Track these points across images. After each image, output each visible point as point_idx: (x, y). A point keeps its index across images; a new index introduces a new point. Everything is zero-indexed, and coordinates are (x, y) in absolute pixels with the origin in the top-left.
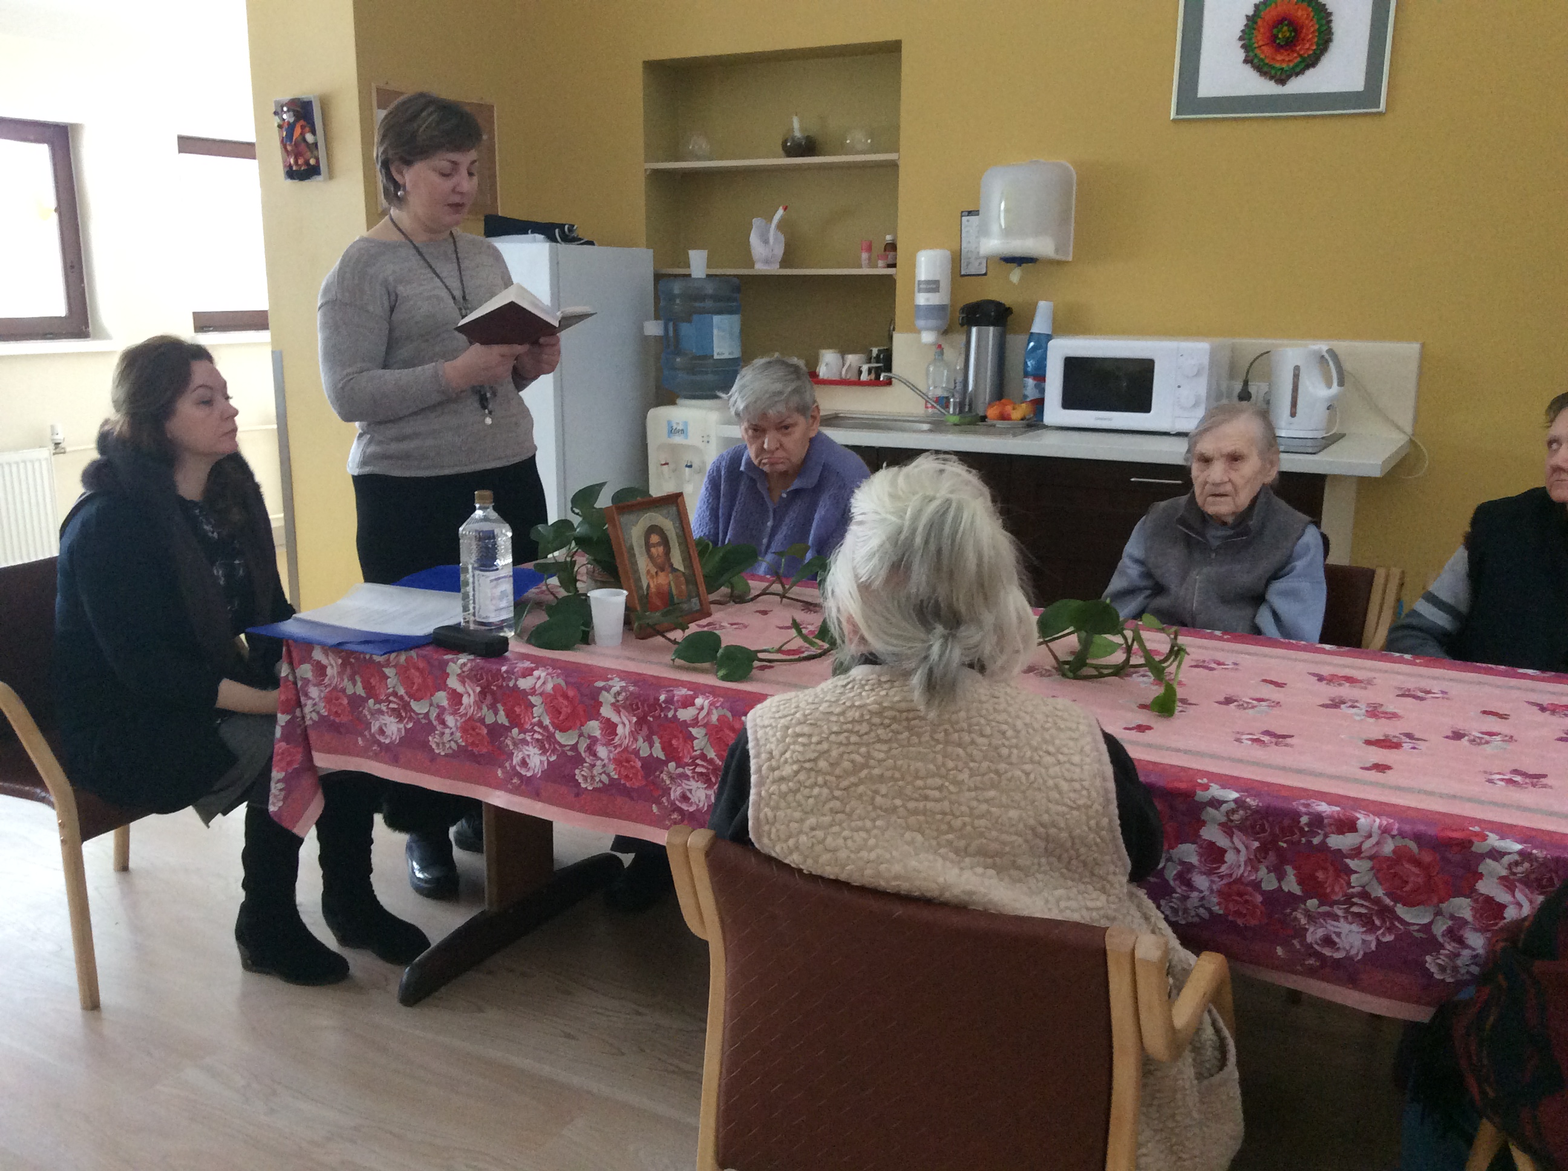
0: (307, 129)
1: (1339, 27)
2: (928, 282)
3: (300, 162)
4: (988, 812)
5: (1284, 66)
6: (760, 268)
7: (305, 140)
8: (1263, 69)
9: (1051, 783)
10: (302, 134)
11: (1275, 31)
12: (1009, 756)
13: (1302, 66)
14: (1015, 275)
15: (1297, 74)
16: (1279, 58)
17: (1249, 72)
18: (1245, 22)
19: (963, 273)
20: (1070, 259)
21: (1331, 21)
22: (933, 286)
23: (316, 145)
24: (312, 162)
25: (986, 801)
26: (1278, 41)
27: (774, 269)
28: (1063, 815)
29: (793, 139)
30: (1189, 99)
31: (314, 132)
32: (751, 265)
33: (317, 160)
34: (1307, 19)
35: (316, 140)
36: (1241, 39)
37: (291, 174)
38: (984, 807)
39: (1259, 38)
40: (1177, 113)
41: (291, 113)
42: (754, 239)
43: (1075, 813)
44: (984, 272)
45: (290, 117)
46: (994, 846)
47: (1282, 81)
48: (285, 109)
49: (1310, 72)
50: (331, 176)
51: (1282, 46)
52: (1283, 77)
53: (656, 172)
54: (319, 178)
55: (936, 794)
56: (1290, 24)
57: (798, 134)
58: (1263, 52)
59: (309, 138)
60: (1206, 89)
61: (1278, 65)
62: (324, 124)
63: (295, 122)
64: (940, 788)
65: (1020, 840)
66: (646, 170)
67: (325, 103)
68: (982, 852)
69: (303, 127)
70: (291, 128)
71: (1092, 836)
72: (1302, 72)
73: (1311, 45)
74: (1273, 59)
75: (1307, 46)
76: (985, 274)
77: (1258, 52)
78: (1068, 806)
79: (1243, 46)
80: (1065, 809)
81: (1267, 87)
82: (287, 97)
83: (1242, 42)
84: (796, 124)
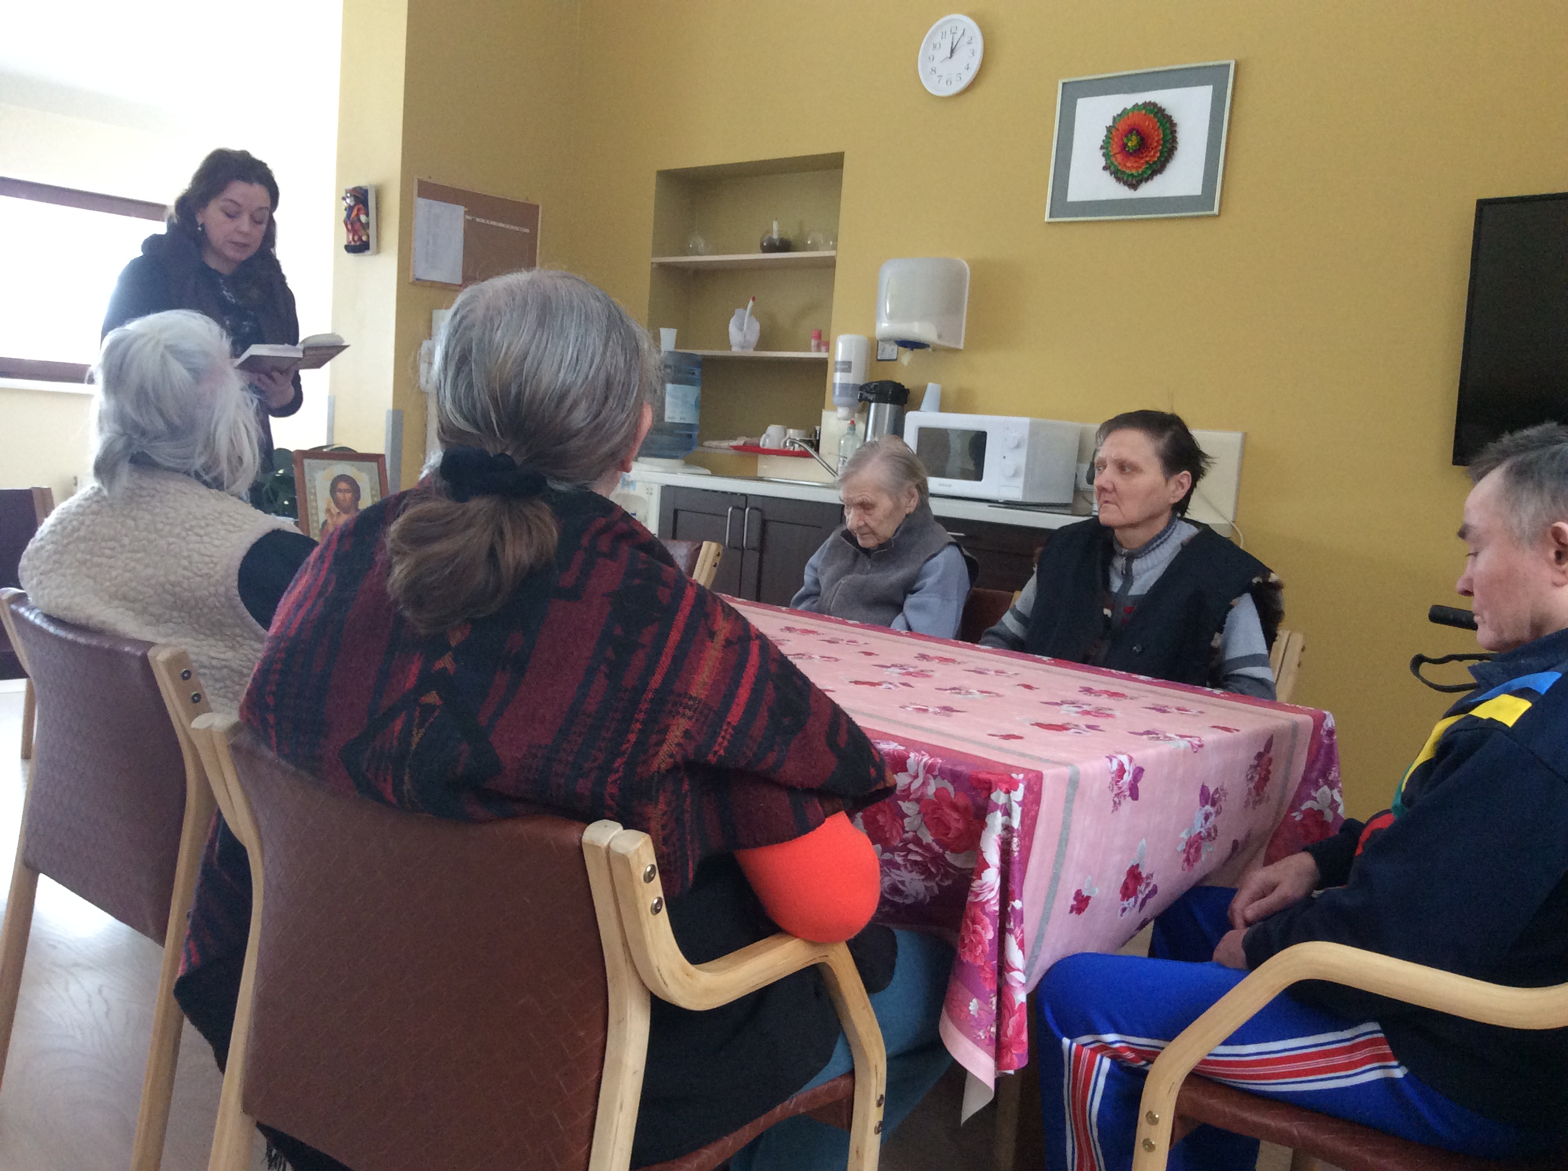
0: (362, 211)
1: (1182, 136)
2: (843, 363)
3: (356, 238)
4: (134, 568)
5: (1134, 172)
6: (736, 351)
7: (359, 220)
8: (1119, 176)
9: (186, 554)
10: (358, 215)
11: (1125, 140)
12: (162, 530)
13: (1149, 172)
14: (907, 357)
15: (1147, 180)
16: (1129, 164)
17: (1108, 179)
18: (1105, 133)
19: (879, 358)
20: (961, 346)
21: (1175, 131)
22: (847, 366)
23: (368, 224)
24: (364, 238)
25: (136, 560)
26: (1127, 149)
27: (751, 353)
28: (188, 579)
29: (770, 239)
30: (1061, 205)
31: (367, 215)
32: (730, 347)
33: (368, 236)
34: (1153, 128)
35: (368, 220)
36: (1102, 148)
37: (350, 249)
38: (132, 564)
39: (1114, 146)
40: (1051, 216)
41: (352, 198)
42: (732, 328)
43: (198, 579)
44: (895, 358)
45: (351, 201)
46: (132, 594)
47: (1134, 186)
48: (349, 195)
49: (1158, 179)
50: (378, 251)
51: (1131, 154)
52: (1134, 182)
53: (662, 266)
54: (368, 253)
55: (108, 552)
56: (1138, 133)
57: (775, 236)
58: (1116, 160)
59: (363, 218)
60: (1075, 193)
61: (1128, 172)
62: (377, 208)
63: (355, 205)
64: (113, 549)
65: (151, 592)
66: (652, 263)
67: (379, 193)
68: (124, 598)
69: (359, 210)
70: (350, 209)
71: (211, 599)
72: (1150, 177)
73: (1155, 153)
74: (1125, 166)
75: (1152, 153)
76: (896, 360)
77: (1113, 159)
78: (195, 573)
79: (1104, 155)
80: (190, 574)
81: (1122, 192)
82: (351, 186)
83: (1104, 151)
84: (775, 226)
